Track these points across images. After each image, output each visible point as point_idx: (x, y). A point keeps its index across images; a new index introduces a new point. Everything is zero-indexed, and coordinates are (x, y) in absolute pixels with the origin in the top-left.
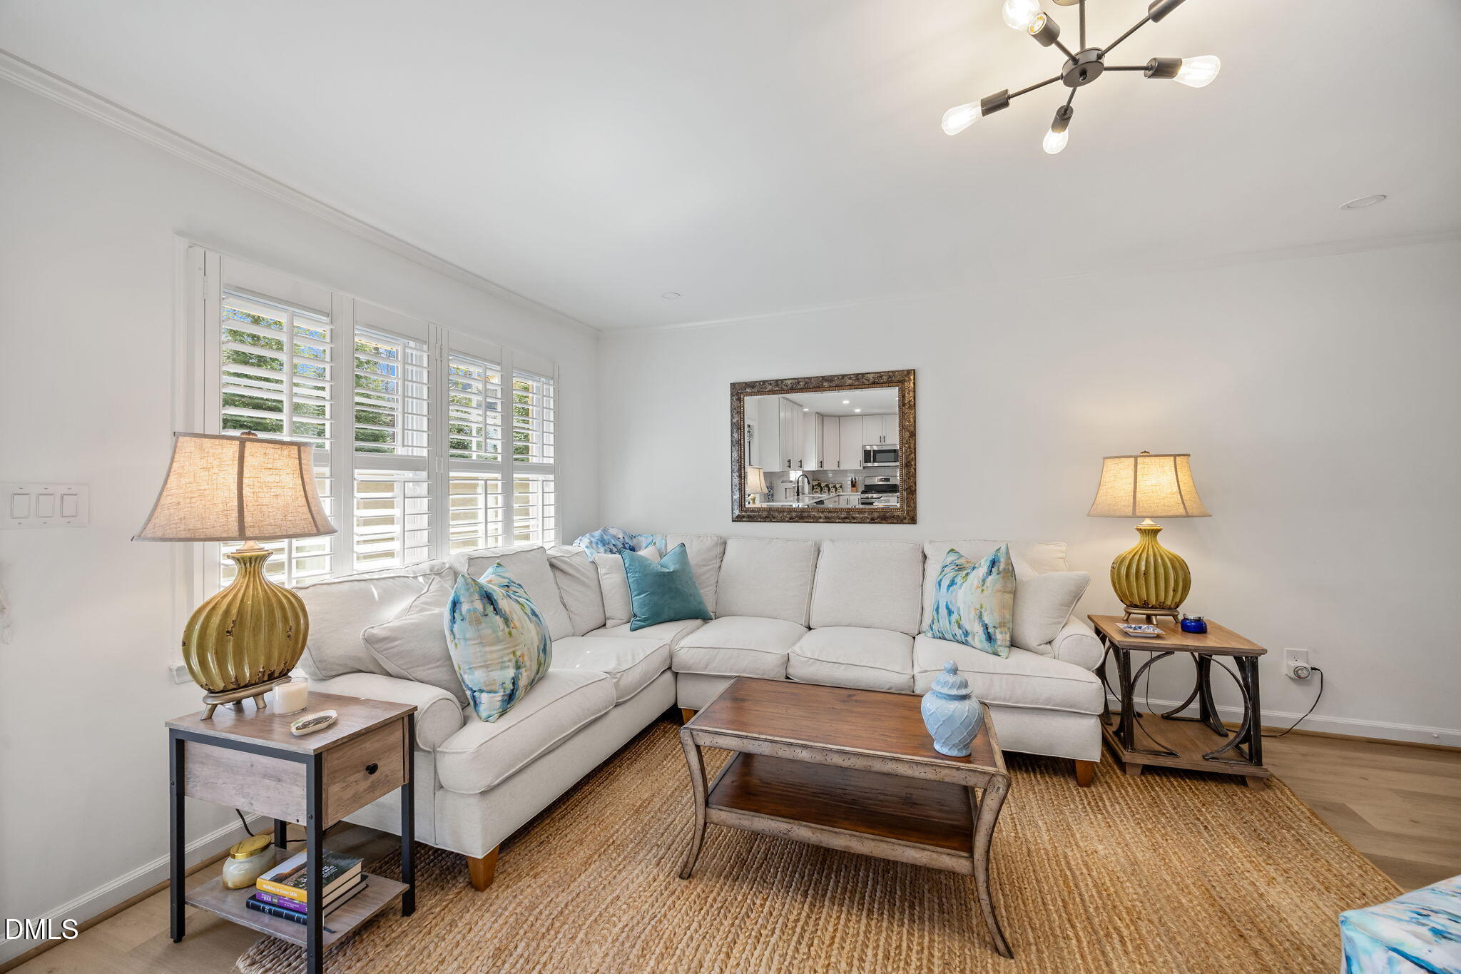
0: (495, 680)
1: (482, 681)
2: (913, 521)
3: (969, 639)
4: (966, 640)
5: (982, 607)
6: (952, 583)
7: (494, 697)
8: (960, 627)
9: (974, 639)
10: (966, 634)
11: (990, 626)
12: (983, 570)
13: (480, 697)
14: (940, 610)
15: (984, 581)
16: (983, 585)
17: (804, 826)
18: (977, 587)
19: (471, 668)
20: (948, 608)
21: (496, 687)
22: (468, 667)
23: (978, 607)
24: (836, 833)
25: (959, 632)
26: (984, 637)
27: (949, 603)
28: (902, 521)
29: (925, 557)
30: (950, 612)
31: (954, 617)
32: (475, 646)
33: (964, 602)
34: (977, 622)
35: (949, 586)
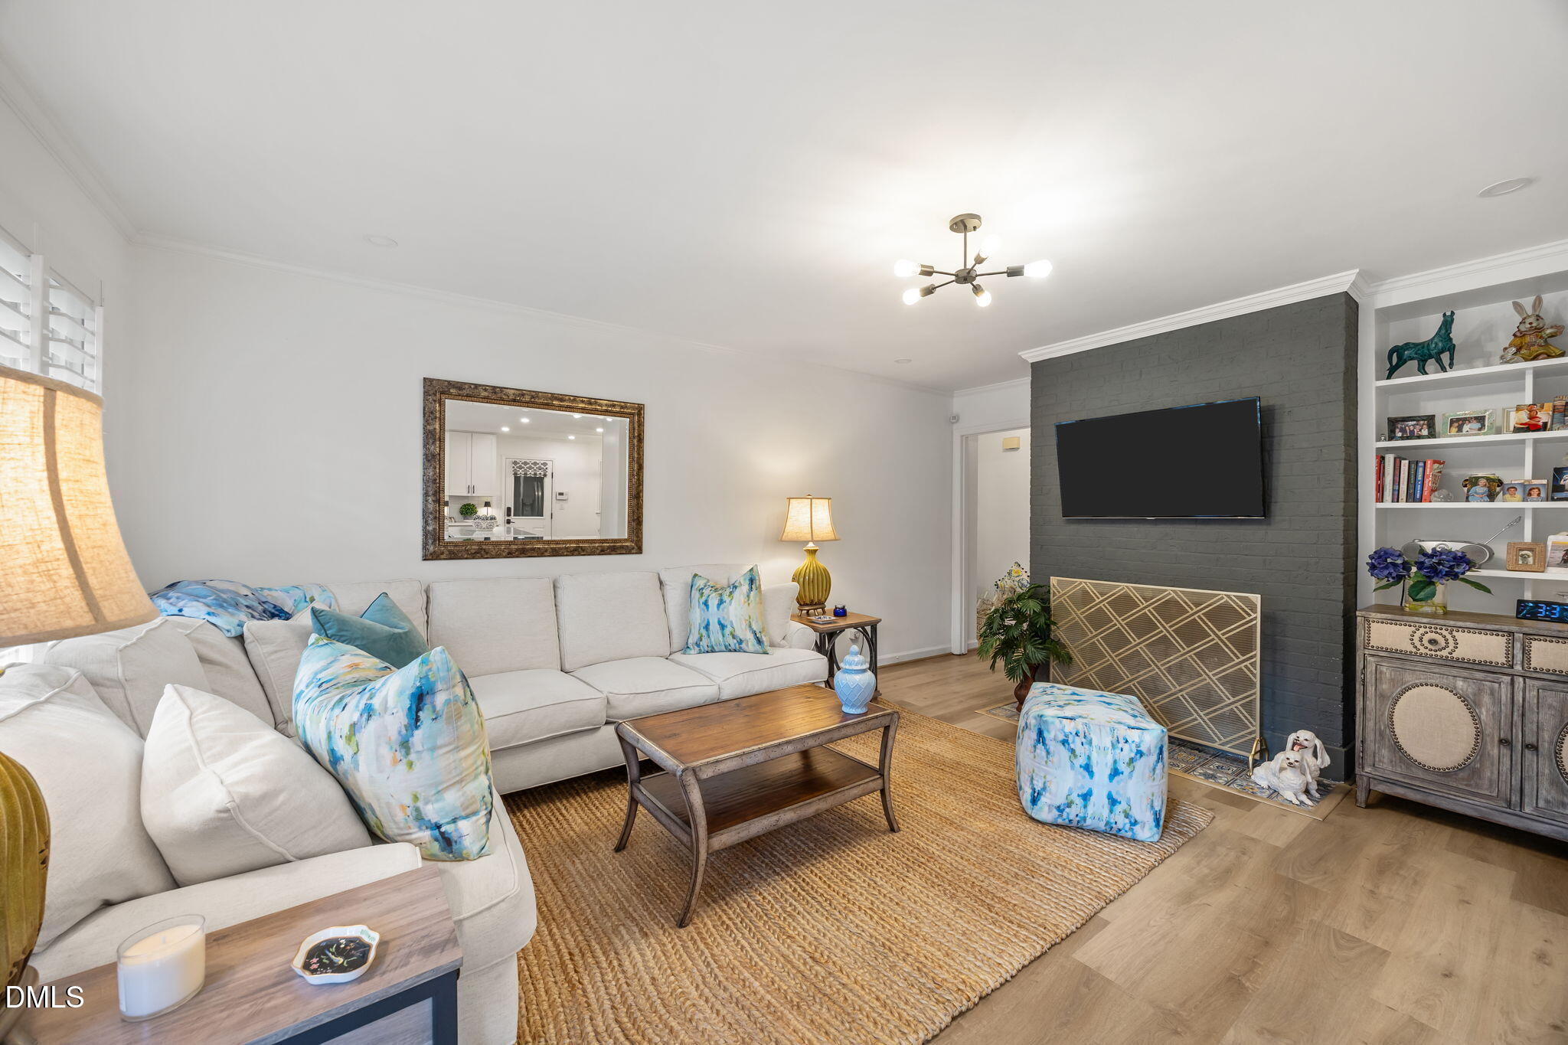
0: (474, 796)
1: (458, 804)
2: (640, 551)
3: (743, 645)
4: (740, 647)
5: (750, 618)
6: (721, 602)
7: (477, 820)
8: (734, 637)
9: (747, 645)
10: (741, 642)
11: (757, 632)
12: (745, 587)
13: (457, 830)
14: (711, 627)
15: (748, 596)
16: (748, 600)
17: (789, 810)
18: (745, 602)
19: (439, 792)
20: (720, 623)
21: (478, 805)
22: (433, 792)
23: (747, 618)
24: (810, 803)
25: (733, 643)
26: (755, 642)
27: (721, 619)
28: (630, 550)
29: (661, 583)
30: (723, 627)
31: (727, 631)
32: (447, 755)
33: (736, 616)
34: (748, 630)
35: (719, 605)
